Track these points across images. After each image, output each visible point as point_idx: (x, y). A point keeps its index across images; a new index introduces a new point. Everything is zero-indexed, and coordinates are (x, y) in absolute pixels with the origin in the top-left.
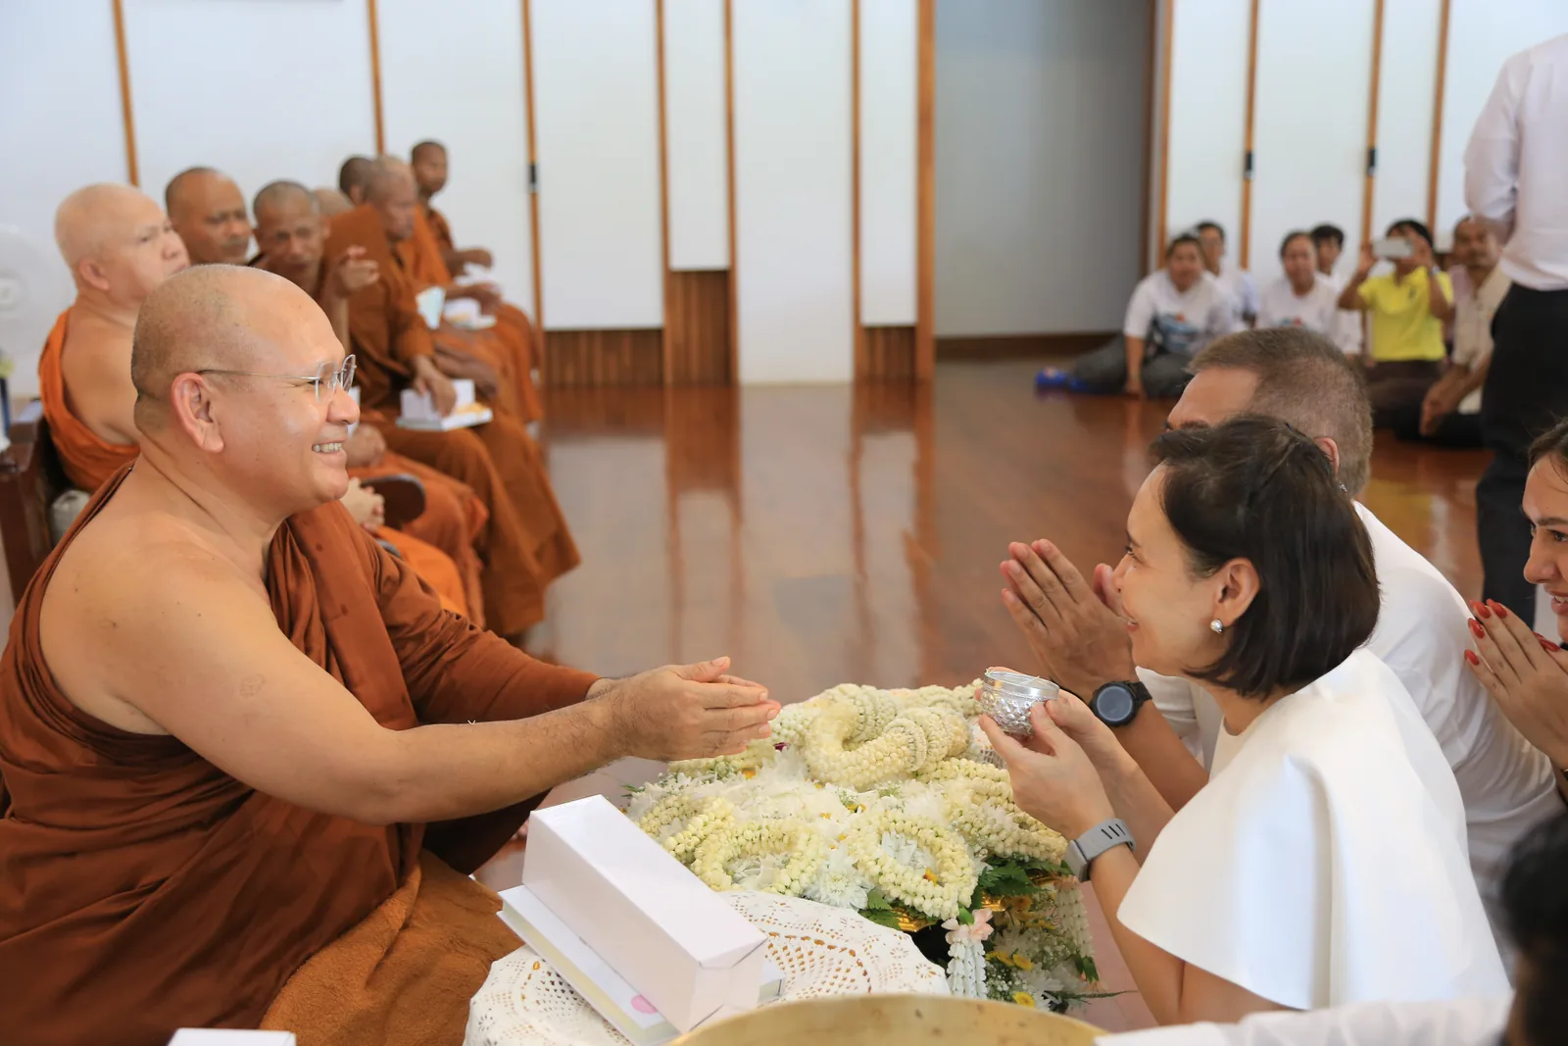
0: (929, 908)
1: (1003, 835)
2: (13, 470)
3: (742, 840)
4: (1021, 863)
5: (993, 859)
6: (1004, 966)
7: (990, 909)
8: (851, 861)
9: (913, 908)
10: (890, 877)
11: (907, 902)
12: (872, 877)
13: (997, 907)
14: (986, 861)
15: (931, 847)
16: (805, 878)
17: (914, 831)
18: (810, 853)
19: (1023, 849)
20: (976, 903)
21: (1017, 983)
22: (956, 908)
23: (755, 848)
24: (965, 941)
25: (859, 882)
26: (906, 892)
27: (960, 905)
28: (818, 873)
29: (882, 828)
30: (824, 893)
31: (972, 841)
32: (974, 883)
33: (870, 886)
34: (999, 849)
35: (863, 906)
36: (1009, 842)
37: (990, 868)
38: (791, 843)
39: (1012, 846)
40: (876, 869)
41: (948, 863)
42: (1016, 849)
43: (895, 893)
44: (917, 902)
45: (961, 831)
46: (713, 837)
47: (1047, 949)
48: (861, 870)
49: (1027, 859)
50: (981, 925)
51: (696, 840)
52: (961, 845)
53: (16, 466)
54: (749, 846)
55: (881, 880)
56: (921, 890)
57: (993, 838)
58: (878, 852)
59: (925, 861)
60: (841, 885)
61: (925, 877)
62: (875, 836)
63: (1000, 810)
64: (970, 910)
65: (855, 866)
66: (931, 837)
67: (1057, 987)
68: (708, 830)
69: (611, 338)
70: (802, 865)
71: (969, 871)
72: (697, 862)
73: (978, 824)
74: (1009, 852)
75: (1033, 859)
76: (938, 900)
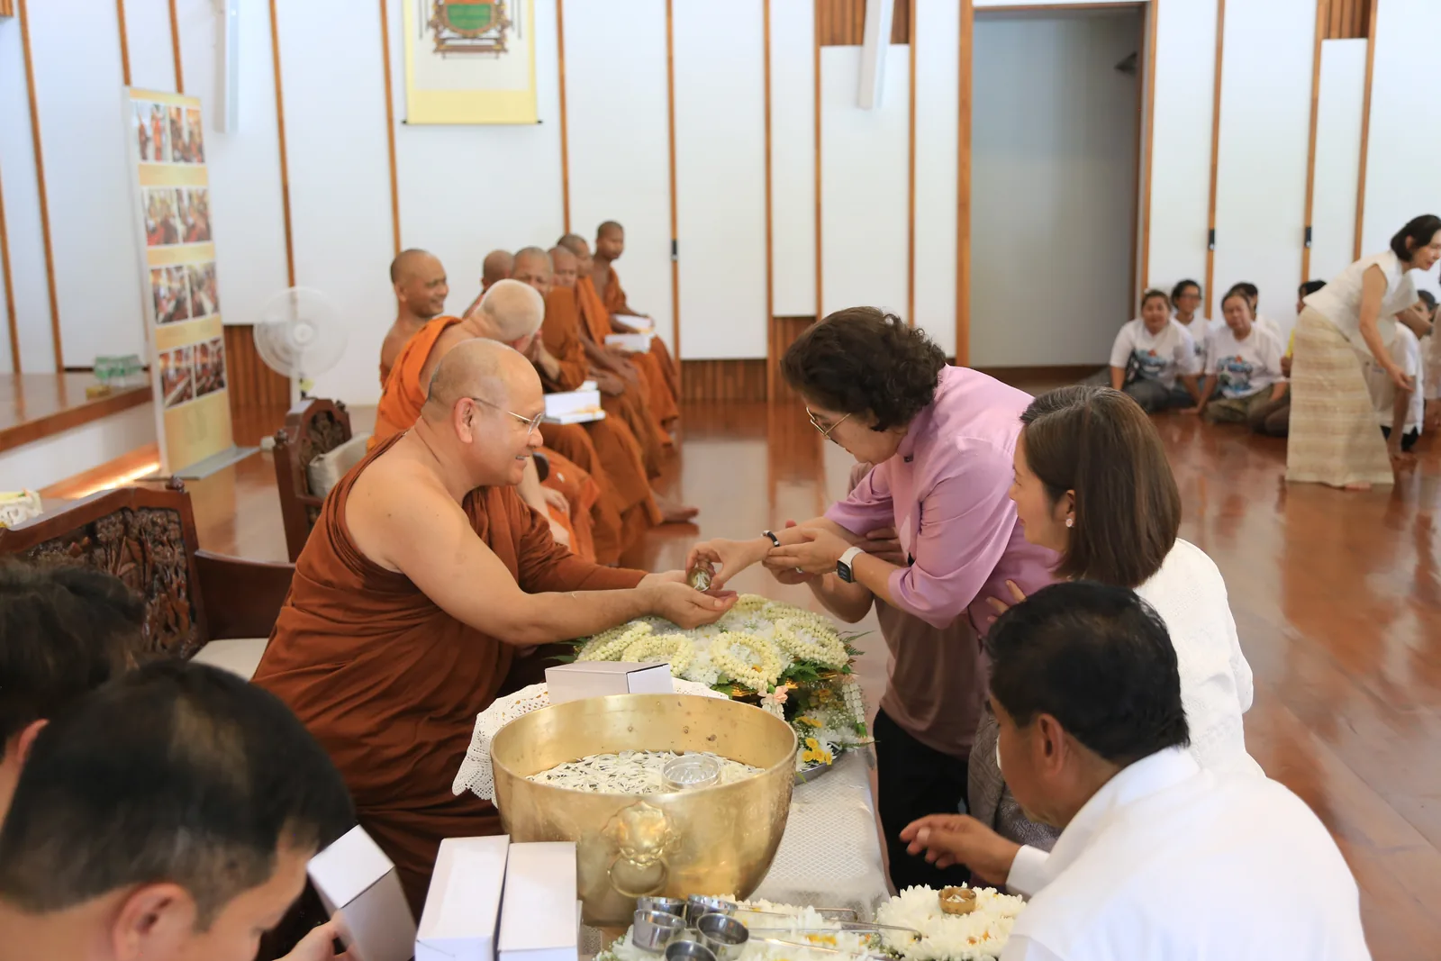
0: (749, 683)
1: (804, 648)
2: (285, 442)
3: (651, 646)
4: (815, 664)
5: (799, 661)
6: (806, 725)
7: (789, 686)
8: (710, 657)
9: (743, 684)
10: (730, 666)
11: (738, 681)
12: (721, 666)
13: (793, 686)
14: (794, 662)
15: (759, 651)
16: (681, 666)
17: (751, 643)
18: (686, 652)
19: (816, 656)
20: (780, 682)
21: (811, 734)
22: (767, 684)
23: (659, 651)
24: (771, 703)
25: (714, 668)
26: (738, 674)
27: (769, 683)
28: (690, 664)
29: (732, 641)
30: (693, 677)
31: (785, 649)
32: (779, 673)
33: (720, 672)
34: (802, 655)
35: (714, 682)
36: (808, 651)
37: (792, 665)
38: (676, 649)
39: (810, 654)
40: (722, 661)
41: (767, 661)
42: (812, 655)
43: (732, 676)
44: (743, 680)
45: (780, 645)
46: (634, 643)
47: (835, 718)
48: (715, 662)
49: (818, 662)
50: (781, 693)
51: (626, 644)
52: (776, 649)
53: (287, 439)
54: (655, 649)
55: (725, 667)
56: (746, 673)
57: (798, 649)
58: (726, 652)
59: (755, 660)
60: (704, 671)
61: (753, 668)
62: (727, 645)
63: (808, 637)
64: (775, 687)
65: (712, 660)
66: (760, 647)
67: (838, 739)
68: (633, 639)
69: (730, 365)
70: (680, 659)
71: (777, 665)
72: (624, 657)
73: (790, 641)
74: (808, 657)
75: (824, 663)
76: (756, 679)
